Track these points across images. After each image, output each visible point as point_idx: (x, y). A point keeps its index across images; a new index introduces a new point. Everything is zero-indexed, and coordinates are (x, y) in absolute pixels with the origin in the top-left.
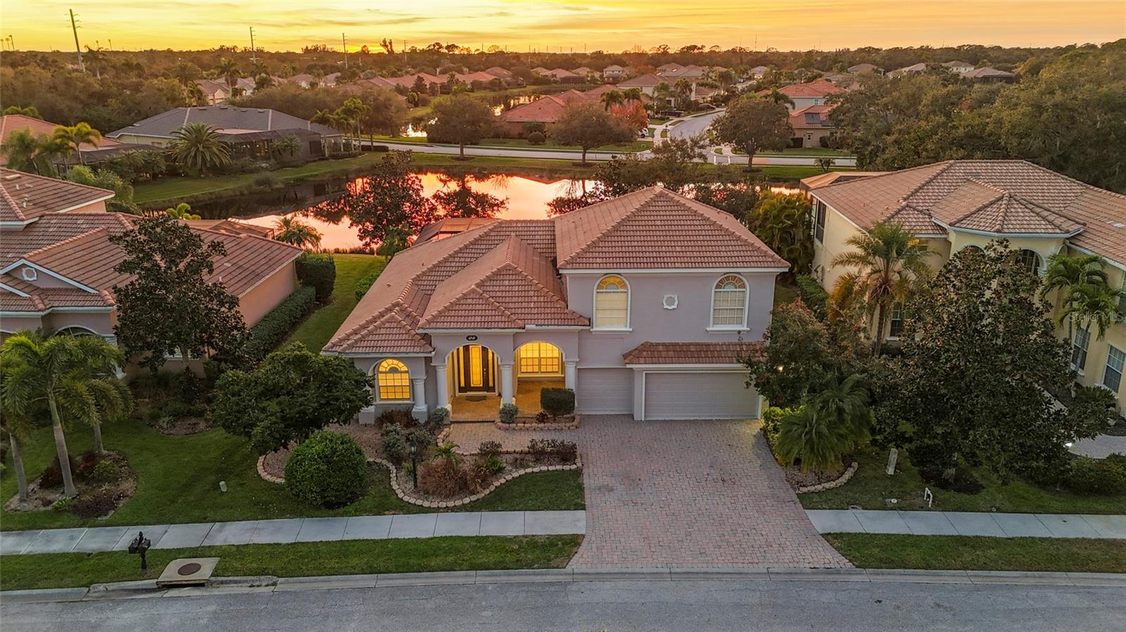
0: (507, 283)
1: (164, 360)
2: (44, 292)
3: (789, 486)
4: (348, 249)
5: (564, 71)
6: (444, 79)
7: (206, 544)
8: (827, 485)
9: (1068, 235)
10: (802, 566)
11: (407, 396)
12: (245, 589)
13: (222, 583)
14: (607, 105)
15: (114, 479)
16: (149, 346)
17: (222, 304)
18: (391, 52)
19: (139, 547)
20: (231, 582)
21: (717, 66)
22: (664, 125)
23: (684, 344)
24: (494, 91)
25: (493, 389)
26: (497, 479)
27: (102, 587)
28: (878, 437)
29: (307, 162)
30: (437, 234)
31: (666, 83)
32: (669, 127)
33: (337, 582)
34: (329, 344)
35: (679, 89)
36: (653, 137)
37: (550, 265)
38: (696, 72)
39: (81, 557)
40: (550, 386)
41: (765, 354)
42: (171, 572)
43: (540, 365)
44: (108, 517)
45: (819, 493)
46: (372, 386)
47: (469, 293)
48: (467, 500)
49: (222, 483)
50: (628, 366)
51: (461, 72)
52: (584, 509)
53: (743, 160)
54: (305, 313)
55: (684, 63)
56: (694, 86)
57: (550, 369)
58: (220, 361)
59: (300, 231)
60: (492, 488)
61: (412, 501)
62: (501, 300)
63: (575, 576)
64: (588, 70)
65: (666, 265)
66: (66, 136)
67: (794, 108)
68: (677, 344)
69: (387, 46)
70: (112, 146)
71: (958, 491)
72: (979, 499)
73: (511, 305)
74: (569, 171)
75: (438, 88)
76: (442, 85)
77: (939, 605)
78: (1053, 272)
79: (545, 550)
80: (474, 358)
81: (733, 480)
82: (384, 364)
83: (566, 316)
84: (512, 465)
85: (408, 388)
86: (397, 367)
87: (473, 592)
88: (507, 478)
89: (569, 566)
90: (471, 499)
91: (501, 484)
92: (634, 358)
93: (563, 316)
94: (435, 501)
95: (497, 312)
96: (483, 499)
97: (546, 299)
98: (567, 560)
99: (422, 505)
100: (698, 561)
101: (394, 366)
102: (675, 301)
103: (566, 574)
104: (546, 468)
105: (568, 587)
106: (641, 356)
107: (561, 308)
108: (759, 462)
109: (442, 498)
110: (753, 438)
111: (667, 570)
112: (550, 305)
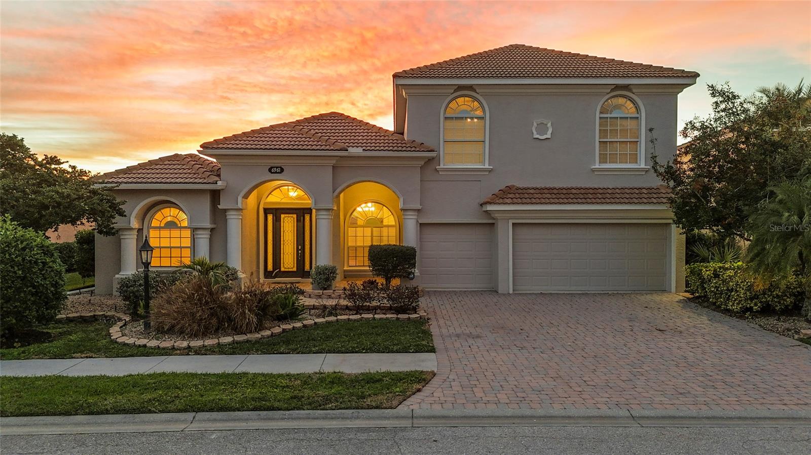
26: (289, 324)
50: (489, 209)
52: (433, 352)
63: (415, 421)
65: (534, 76)
68: (553, 188)
73: (332, 138)
79: (354, 386)
80: (286, 231)
81: (676, 330)
82: (158, 216)
83: (404, 145)
84: (318, 316)
85: (189, 249)
86: (176, 220)
87: (168, 442)
88: (305, 322)
89: (403, 405)
90: (235, 339)
91: (294, 327)
92: (497, 198)
93: (400, 145)
94: (171, 340)
95: (312, 139)
96: (257, 342)
97: (378, 134)
98: (401, 398)
99: (146, 345)
100: (683, 401)
101: (171, 220)
102: (548, 128)
103: (397, 417)
104: (371, 316)
105: (401, 434)
106: (505, 196)
107: (397, 140)
108: (703, 317)
109: (185, 338)
110: (677, 303)
111: (623, 413)
112: (382, 138)
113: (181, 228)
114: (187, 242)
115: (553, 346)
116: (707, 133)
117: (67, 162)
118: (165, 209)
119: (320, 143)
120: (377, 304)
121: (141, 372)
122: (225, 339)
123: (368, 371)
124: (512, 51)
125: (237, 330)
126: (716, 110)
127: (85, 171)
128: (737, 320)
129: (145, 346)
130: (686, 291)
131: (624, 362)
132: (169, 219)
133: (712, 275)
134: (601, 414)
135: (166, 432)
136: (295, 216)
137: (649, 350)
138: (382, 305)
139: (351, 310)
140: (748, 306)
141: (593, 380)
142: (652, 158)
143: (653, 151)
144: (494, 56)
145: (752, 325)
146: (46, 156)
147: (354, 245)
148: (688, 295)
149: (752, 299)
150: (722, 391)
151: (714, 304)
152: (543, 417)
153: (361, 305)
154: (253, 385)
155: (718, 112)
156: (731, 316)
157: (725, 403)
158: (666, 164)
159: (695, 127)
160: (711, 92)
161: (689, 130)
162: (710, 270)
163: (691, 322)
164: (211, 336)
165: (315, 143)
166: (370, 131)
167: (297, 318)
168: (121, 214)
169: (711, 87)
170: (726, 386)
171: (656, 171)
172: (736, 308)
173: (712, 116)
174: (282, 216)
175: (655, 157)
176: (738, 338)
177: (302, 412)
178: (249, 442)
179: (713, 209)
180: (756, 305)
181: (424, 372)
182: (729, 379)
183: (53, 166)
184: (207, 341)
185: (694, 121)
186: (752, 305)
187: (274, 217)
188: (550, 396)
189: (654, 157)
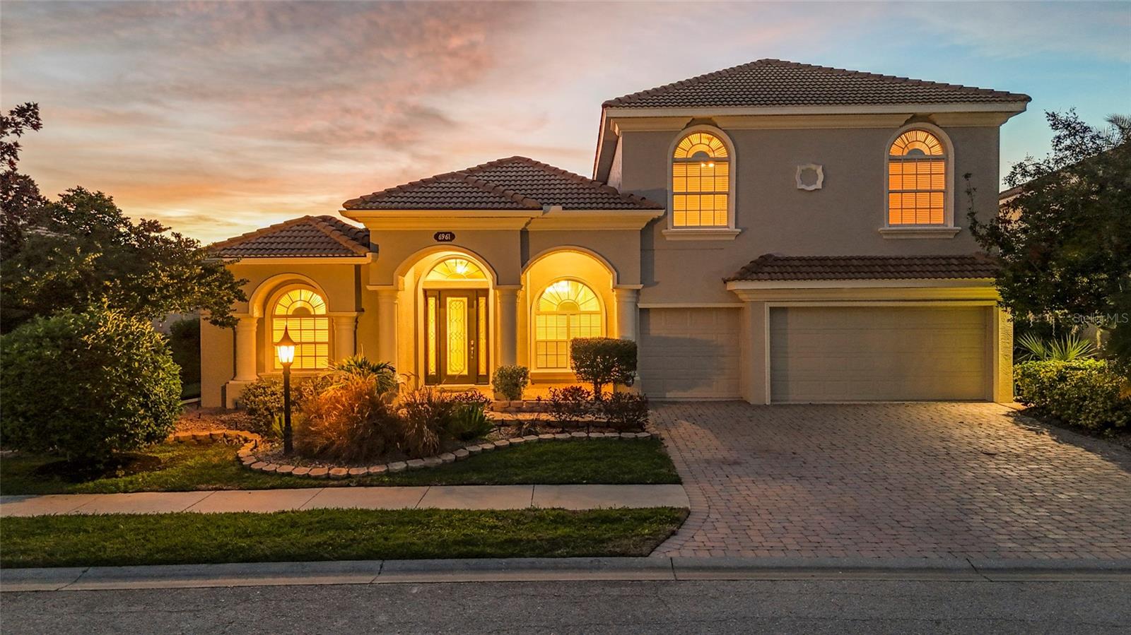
11: (322, 362)
23: (838, 258)
25: (485, 380)
40: (587, 335)
52: (679, 483)
63: (678, 573)
65: (799, 101)
68: (826, 258)
79: (586, 527)
80: (453, 321)
81: (1010, 453)
82: (285, 300)
83: (618, 200)
84: (513, 436)
85: (327, 346)
86: (308, 306)
87: (357, 597)
88: (497, 443)
89: (658, 553)
90: (410, 465)
91: (483, 449)
92: (748, 274)
93: (612, 200)
94: (323, 467)
95: (492, 194)
96: (439, 468)
97: (581, 186)
98: (652, 542)
99: (291, 472)
100: (1040, 548)
101: (303, 306)
102: (817, 175)
103: (652, 568)
104: (583, 434)
105: (665, 589)
106: (760, 270)
107: (608, 194)
108: (1045, 436)
109: (341, 464)
110: (1004, 417)
111: (961, 563)
112: (587, 191)
113: (315, 316)
114: (324, 336)
115: (842, 475)
116: (1044, 179)
117: (170, 228)
118: (293, 292)
119: (503, 199)
120: (589, 419)
121: (296, 508)
122: (396, 465)
123: (598, 508)
124: (762, 68)
125: (408, 454)
126: (1057, 148)
127: (193, 241)
128: (1094, 439)
129: (290, 474)
130: (1017, 401)
131: (947, 496)
132: (299, 305)
133: (1055, 377)
134: (930, 565)
135: (352, 584)
136: (465, 299)
137: (978, 480)
138: (598, 420)
139: (554, 427)
140: (1109, 419)
141: (908, 521)
142: (969, 214)
143: (970, 205)
144: (738, 76)
145: (1115, 446)
146: (143, 220)
147: (544, 338)
148: (1020, 406)
149: (1114, 409)
150: (1091, 534)
151: (1058, 418)
152: (851, 569)
153: (568, 420)
154: (450, 525)
155: (1060, 150)
156: (1083, 434)
157: (1099, 550)
158: (989, 223)
159: (1026, 172)
160: (1051, 122)
161: (1018, 176)
162: (1051, 370)
163: (1029, 443)
164: (376, 461)
165: (497, 199)
166: (569, 182)
167: (483, 437)
168: (242, 298)
169: (1052, 116)
170: (1094, 528)
171: (974, 233)
172: (1090, 423)
173: (1052, 156)
174: (449, 299)
175: (974, 214)
176: (1099, 464)
177: (523, 560)
178: (464, 597)
179: (1057, 285)
180: (1119, 418)
181: (675, 509)
182: (1098, 518)
183: (152, 234)
184: (373, 468)
185: (1025, 163)
186: (1114, 418)
187: (438, 302)
188: (855, 540)
189: (972, 214)
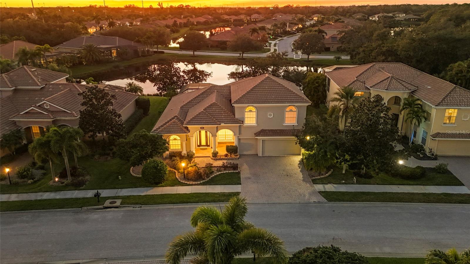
0: (214, 109)
1: (97, 136)
2: (52, 112)
3: (309, 177)
4: (152, 95)
5: (234, 16)
6: (185, 21)
7: (117, 195)
8: (322, 177)
9: (411, 91)
10: (310, 201)
11: (180, 148)
12: (131, 209)
13: (124, 207)
14: (252, 34)
15: (83, 175)
16: (91, 131)
17: (116, 116)
18: (162, 8)
19: (97, 195)
20: (127, 206)
21: (299, 14)
22: (275, 41)
23: (275, 130)
24: (206, 25)
25: (209, 146)
26: (212, 175)
27: (86, 208)
28: (338, 160)
29: (133, 58)
30: (187, 89)
31: (276, 23)
32: (277, 42)
33: (161, 207)
34: (153, 130)
35: (282, 26)
36: (270, 47)
37: (229, 102)
38: (289, 17)
39: (77, 199)
40: (229, 145)
41: (302, 133)
42: (107, 203)
43: (225, 137)
44: (83, 187)
45: (319, 179)
46: (168, 144)
47: (201, 112)
48: (202, 182)
49: (119, 177)
50: (256, 137)
51: (192, 17)
52: (241, 184)
53: (305, 56)
54: (140, 119)
55: (285, 13)
56: (288, 24)
57: (229, 139)
58: (113, 136)
59: (136, 88)
60: (210, 178)
61: (184, 182)
62: (212, 115)
64: (245, 16)
65: (269, 103)
66: (40, 50)
67: (327, 35)
68: (273, 130)
69: (160, 5)
70: (56, 53)
71: (365, 178)
72: (371, 181)
73: (215, 117)
74: (236, 61)
75: (182, 25)
76: (184, 23)
77: (352, 212)
78: (405, 104)
80: (202, 135)
81: (291, 175)
82: (172, 137)
84: (217, 171)
85: (180, 145)
86: (176, 138)
93: (233, 120)
95: (211, 119)
102: (272, 115)
104: (228, 172)
106: (260, 134)
112: (229, 116)
113: (178, 140)
119: (213, 121)
125: (203, 179)
154: (212, 196)
166: (225, 112)
167: (213, 173)
181: (239, 192)
187: (199, 132)
